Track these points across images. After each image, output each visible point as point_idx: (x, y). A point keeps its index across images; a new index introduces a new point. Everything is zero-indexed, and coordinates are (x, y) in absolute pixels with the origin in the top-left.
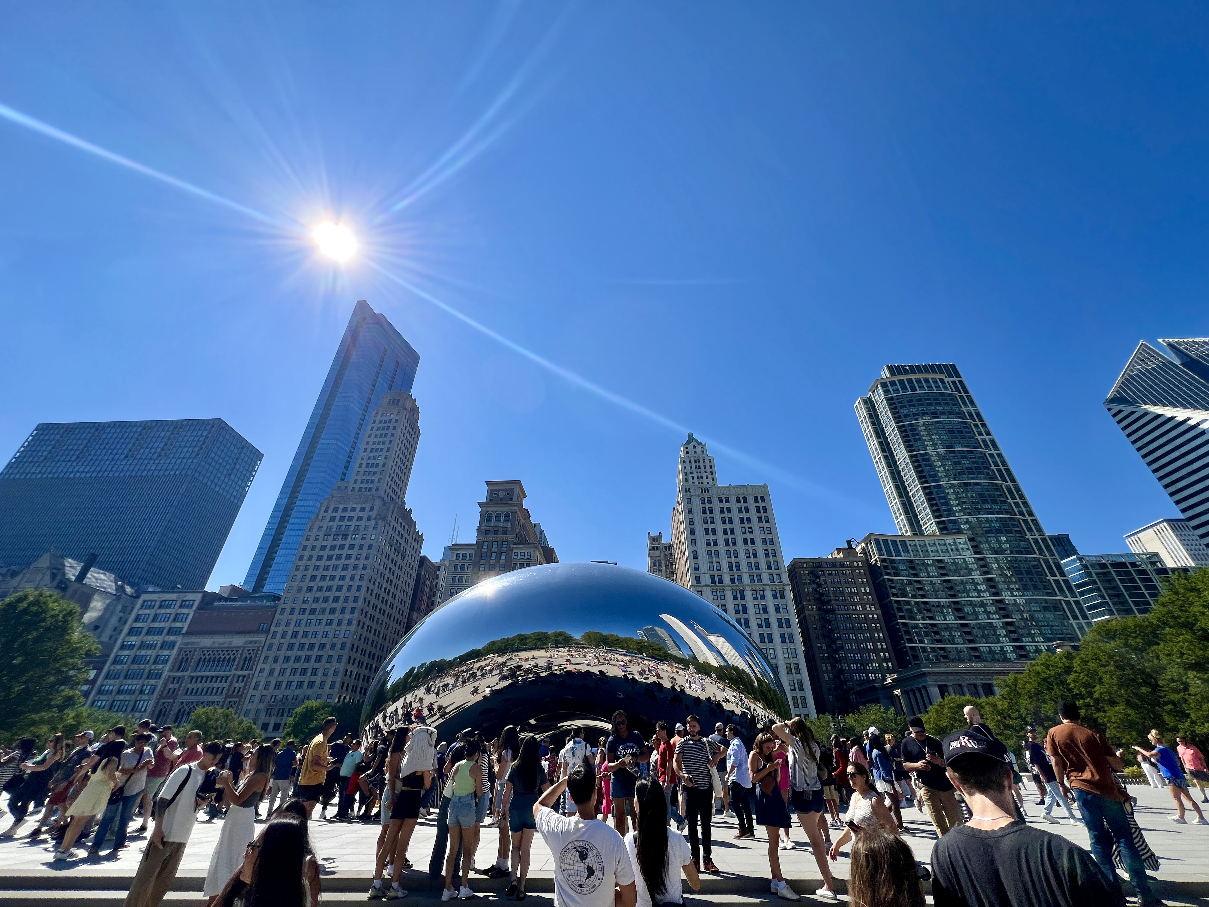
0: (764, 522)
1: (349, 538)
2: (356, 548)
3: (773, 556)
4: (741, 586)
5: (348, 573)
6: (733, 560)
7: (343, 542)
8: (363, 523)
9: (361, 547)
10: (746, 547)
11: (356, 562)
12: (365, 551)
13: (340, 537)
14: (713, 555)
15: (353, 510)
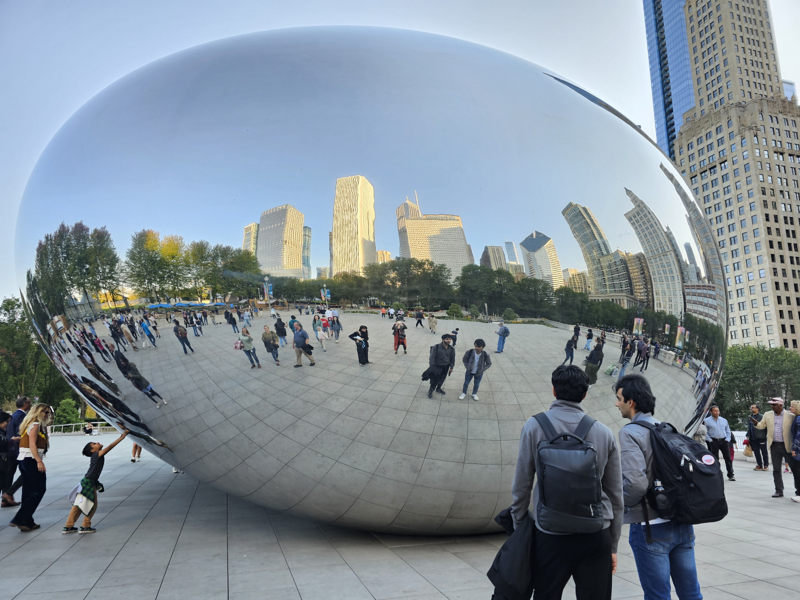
1: (718, 168)
2: (731, 176)
5: (734, 207)
7: (714, 177)
8: (726, 146)
9: (736, 172)
11: (739, 192)
12: (742, 176)
13: (708, 173)
15: (708, 135)
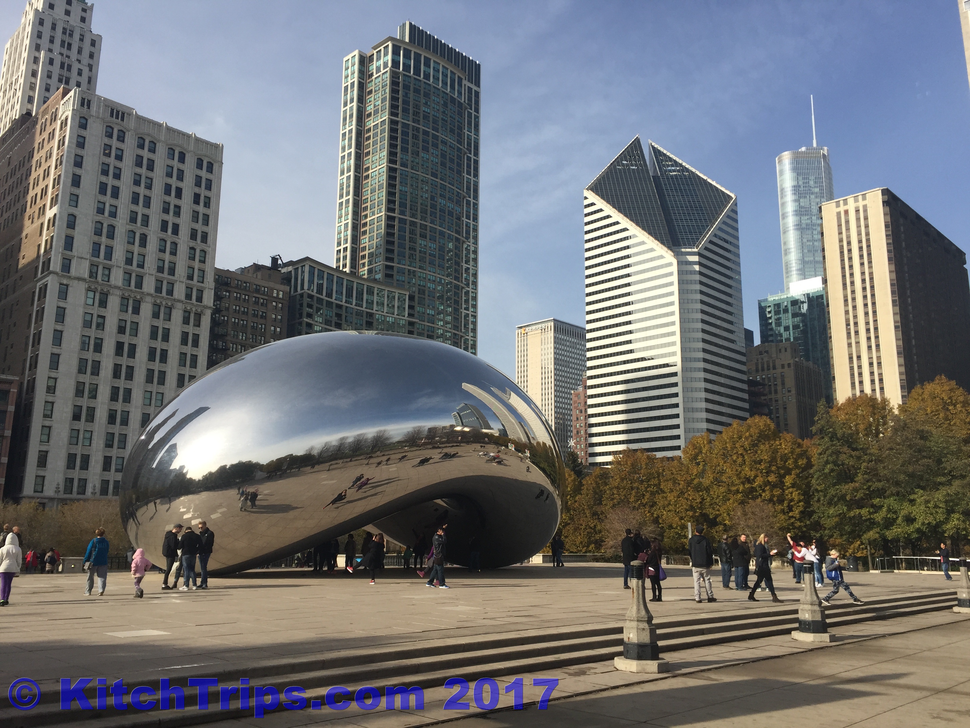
0: (202, 204)
3: (200, 261)
4: (139, 292)
6: (136, 249)
10: (163, 235)
14: (105, 231)
